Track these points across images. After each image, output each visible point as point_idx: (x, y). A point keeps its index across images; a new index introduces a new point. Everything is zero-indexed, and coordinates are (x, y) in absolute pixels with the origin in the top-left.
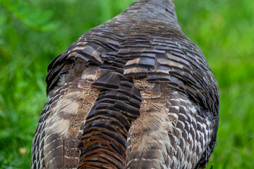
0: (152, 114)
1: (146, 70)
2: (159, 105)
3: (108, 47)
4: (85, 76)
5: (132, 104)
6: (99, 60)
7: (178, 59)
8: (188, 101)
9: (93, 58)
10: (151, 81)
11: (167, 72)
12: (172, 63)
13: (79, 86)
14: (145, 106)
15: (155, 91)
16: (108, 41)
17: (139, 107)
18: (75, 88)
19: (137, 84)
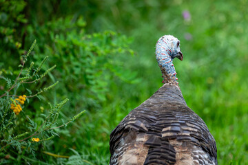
0: (183, 161)
1: (176, 134)
2: (187, 155)
3: (149, 120)
4: (138, 139)
5: (171, 155)
6: (145, 129)
7: (193, 126)
8: (202, 152)
9: (142, 128)
10: (180, 140)
11: (189, 134)
12: (190, 129)
13: (135, 146)
14: (178, 156)
15: (183, 147)
16: (149, 116)
17: (174, 156)
18: (133, 147)
19: (172, 143)
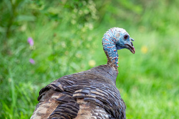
0: (83, 116)
1: (84, 95)
2: (88, 112)
3: (68, 84)
4: (53, 97)
5: (73, 110)
6: (62, 89)
7: (102, 91)
9: (59, 88)
10: (85, 101)
11: (95, 97)
12: (98, 93)
13: (49, 101)
14: (80, 112)
15: (86, 105)
16: (68, 81)
17: (77, 112)
18: (47, 101)
19: (79, 101)
